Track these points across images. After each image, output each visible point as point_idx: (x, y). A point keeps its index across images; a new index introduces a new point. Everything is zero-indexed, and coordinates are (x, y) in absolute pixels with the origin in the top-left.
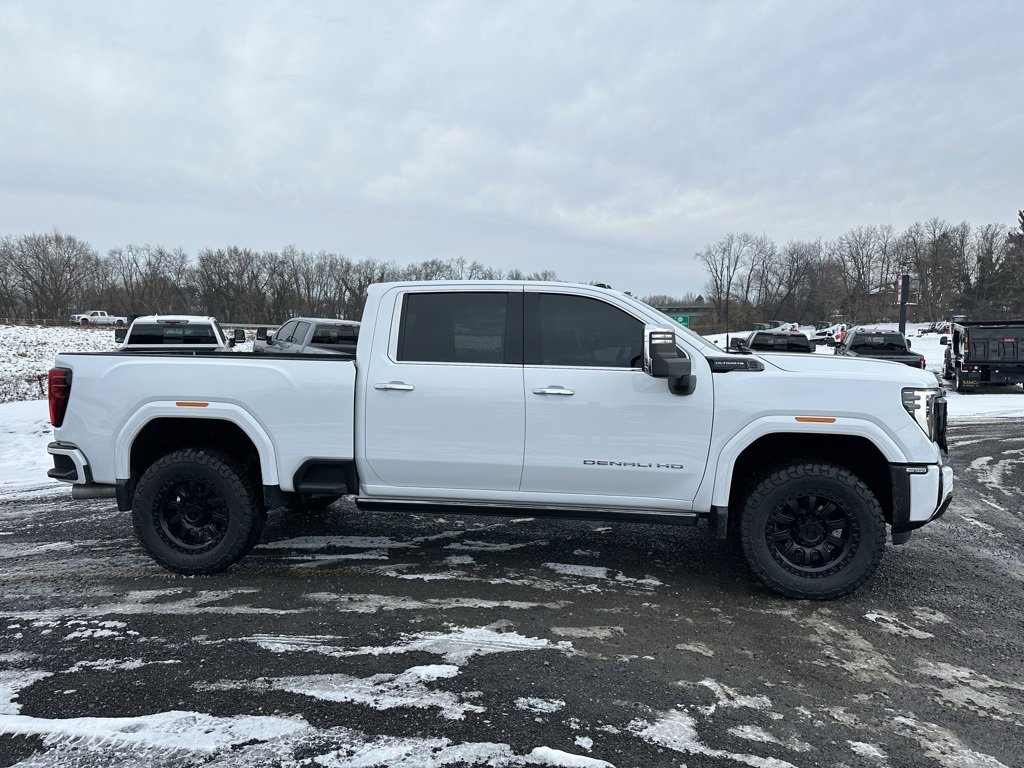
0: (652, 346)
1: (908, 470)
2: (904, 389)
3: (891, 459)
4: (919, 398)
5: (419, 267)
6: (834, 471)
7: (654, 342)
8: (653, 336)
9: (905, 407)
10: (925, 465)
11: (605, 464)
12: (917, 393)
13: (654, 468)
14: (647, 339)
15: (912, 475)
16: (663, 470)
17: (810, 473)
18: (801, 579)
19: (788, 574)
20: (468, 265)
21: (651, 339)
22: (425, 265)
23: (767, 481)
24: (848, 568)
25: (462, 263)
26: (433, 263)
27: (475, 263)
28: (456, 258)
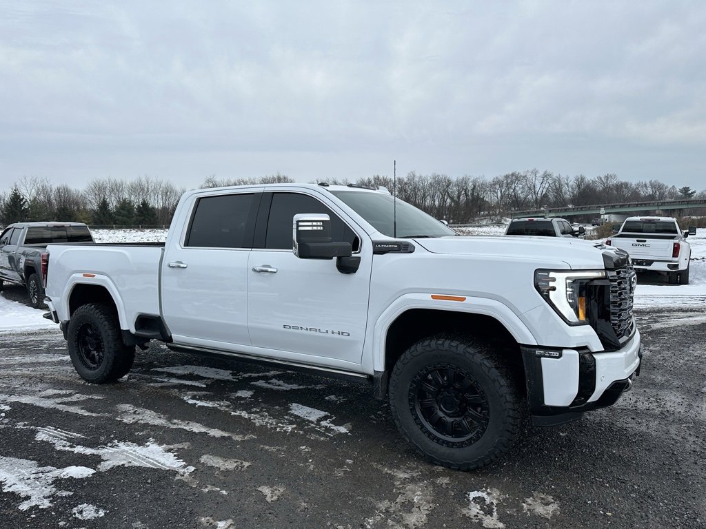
0: (298, 232)
1: (538, 352)
2: (537, 271)
3: (520, 340)
4: (554, 280)
5: (501, 178)
6: (462, 348)
7: (300, 228)
8: (300, 224)
9: (537, 287)
10: (560, 349)
11: (297, 328)
12: (552, 275)
13: (330, 334)
14: (295, 226)
15: (542, 359)
16: (336, 336)
17: (441, 347)
18: (438, 446)
19: (427, 440)
20: (541, 173)
21: (298, 226)
22: (507, 177)
23: (407, 352)
24: (478, 443)
25: (535, 172)
26: (513, 175)
27: (545, 172)
28: (531, 169)
